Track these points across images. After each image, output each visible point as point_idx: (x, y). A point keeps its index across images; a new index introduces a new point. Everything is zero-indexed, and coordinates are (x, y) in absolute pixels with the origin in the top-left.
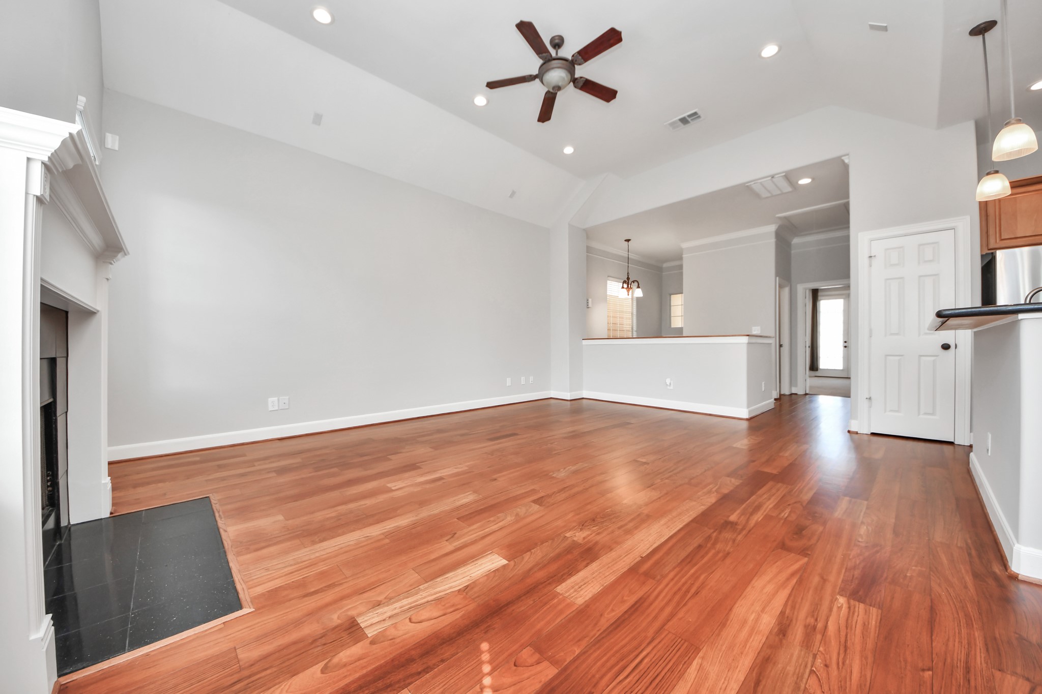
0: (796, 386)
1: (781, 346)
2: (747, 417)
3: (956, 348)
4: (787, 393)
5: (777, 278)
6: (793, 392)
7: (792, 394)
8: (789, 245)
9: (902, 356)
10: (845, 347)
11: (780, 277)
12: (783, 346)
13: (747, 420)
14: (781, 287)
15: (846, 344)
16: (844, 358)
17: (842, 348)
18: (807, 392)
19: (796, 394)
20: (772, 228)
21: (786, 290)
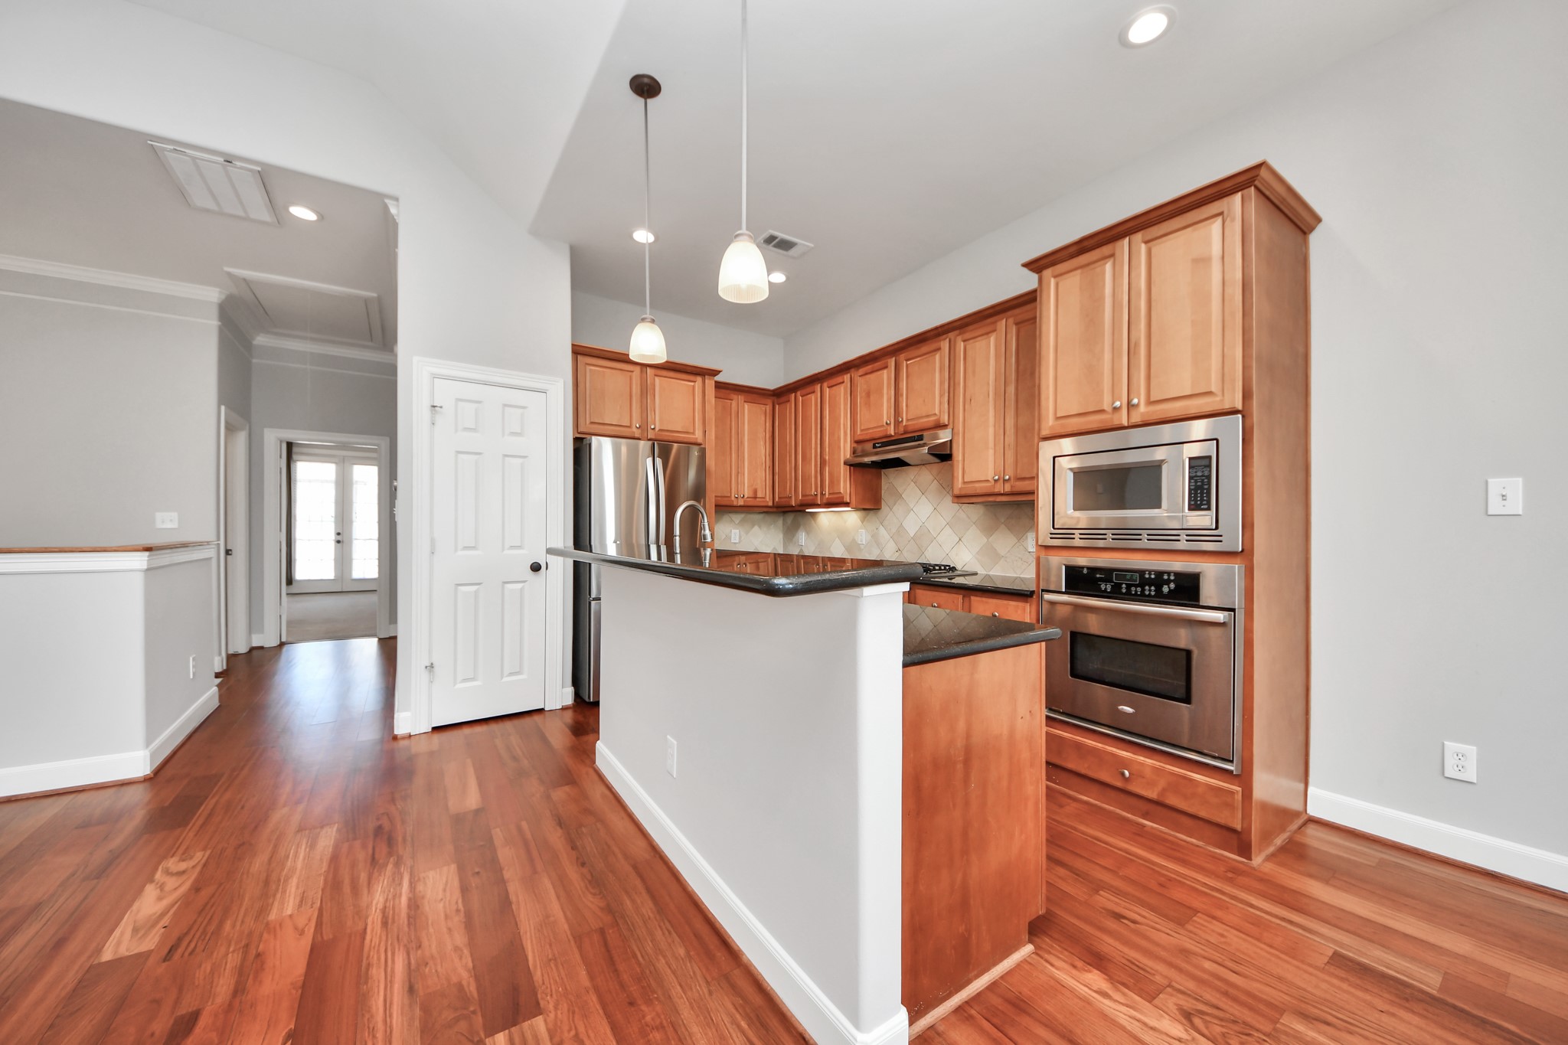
0: (261, 631)
1: (228, 552)
2: (148, 772)
3: (547, 569)
4: (242, 649)
5: (223, 408)
6: (254, 645)
7: (252, 649)
8: (248, 345)
9: (479, 584)
10: (338, 542)
11: (228, 407)
12: (234, 552)
13: (146, 780)
14: (231, 429)
15: (339, 538)
16: (336, 560)
17: (332, 544)
18: (284, 640)
19: (262, 648)
20: (213, 295)
21: (241, 438)
